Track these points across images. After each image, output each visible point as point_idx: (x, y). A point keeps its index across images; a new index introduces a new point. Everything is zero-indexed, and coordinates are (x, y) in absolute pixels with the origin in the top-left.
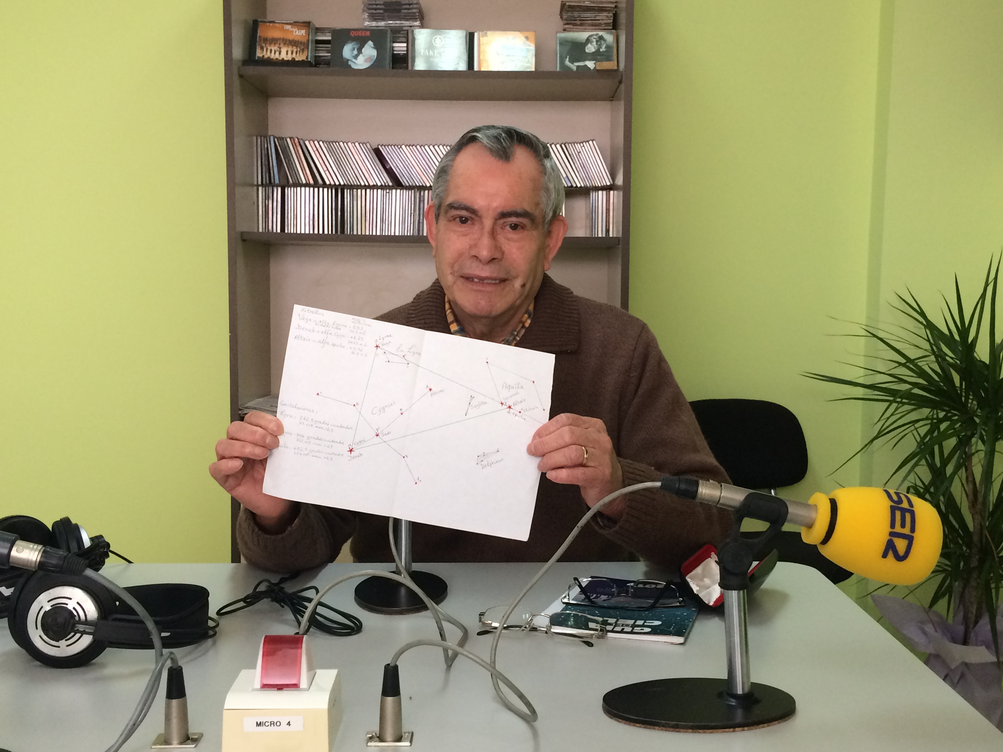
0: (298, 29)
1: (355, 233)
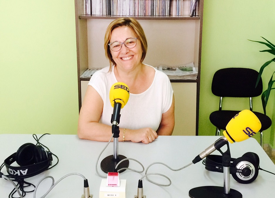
1: (114, 15)
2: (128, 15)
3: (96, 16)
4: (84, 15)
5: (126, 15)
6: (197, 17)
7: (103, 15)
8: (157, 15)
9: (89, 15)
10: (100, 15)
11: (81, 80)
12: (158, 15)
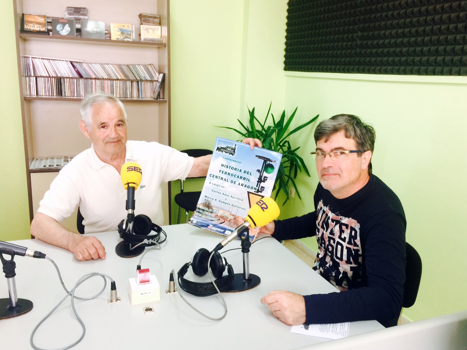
0: (41, 18)
1: (66, 95)
2: (83, 96)
3: (44, 97)
4: (27, 95)
5: (81, 96)
6: (161, 99)
7: (53, 95)
8: (117, 97)
9: (34, 95)
10: (48, 96)
11: (30, 173)
12: (119, 97)
